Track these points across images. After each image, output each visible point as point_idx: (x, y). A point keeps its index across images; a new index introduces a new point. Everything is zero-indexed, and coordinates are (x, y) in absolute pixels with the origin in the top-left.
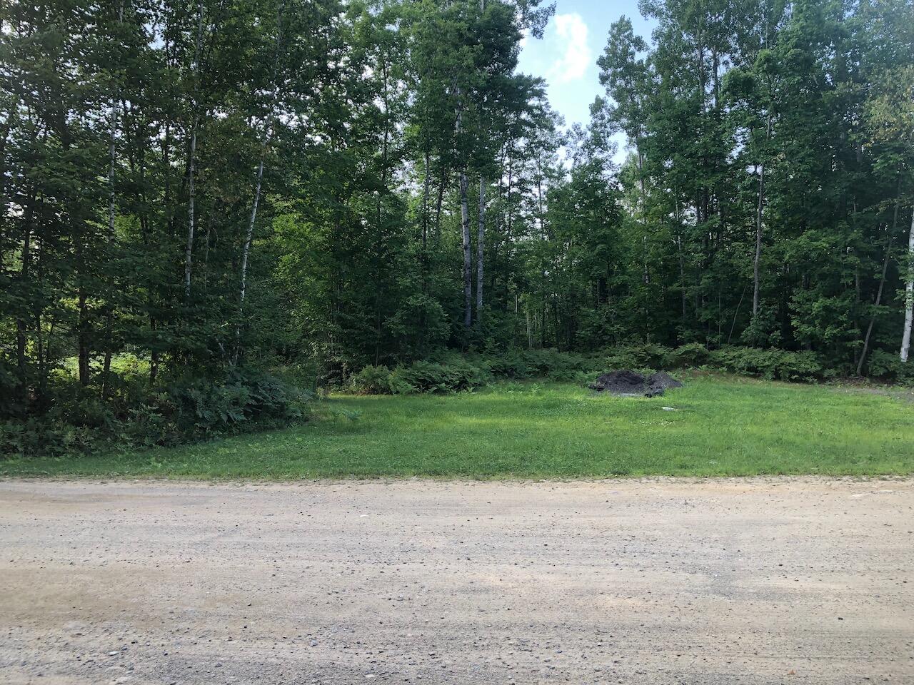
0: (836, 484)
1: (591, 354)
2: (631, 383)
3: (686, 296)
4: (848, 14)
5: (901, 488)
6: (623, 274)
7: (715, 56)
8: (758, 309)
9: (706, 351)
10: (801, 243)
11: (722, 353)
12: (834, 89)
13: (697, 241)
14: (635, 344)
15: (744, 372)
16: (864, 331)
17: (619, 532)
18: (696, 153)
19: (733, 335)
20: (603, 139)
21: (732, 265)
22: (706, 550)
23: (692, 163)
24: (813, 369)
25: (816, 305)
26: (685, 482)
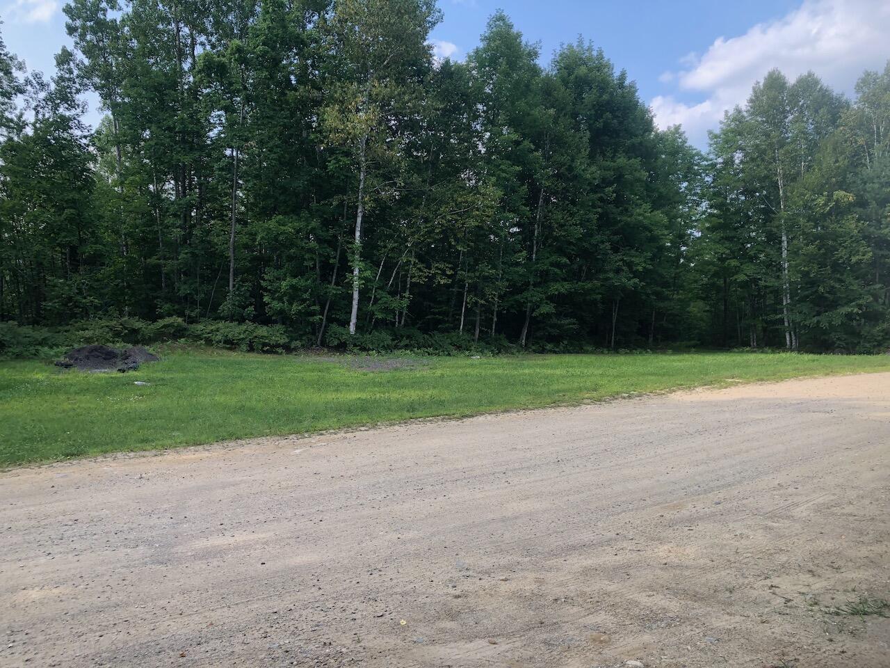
0: (283, 442)
1: (59, 328)
2: (104, 359)
3: (165, 270)
4: (310, 26)
5: (333, 440)
6: (96, 243)
7: (192, 34)
8: (234, 286)
9: (185, 325)
10: (271, 226)
11: (200, 327)
12: (296, 90)
13: (175, 215)
14: (111, 318)
15: (221, 345)
16: (323, 308)
17: (61, 518)
18: (175, 128)
19: (211, 310)
20: (69, 95)
21: (209, 242)
22: (154, 521)
23: (170, 137)
24: (282, 341)
25: (284, 284)
26: (144, 457)
